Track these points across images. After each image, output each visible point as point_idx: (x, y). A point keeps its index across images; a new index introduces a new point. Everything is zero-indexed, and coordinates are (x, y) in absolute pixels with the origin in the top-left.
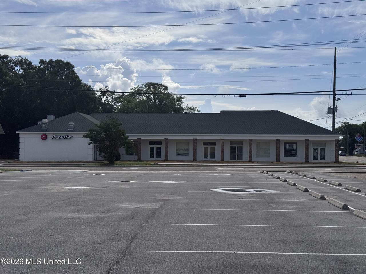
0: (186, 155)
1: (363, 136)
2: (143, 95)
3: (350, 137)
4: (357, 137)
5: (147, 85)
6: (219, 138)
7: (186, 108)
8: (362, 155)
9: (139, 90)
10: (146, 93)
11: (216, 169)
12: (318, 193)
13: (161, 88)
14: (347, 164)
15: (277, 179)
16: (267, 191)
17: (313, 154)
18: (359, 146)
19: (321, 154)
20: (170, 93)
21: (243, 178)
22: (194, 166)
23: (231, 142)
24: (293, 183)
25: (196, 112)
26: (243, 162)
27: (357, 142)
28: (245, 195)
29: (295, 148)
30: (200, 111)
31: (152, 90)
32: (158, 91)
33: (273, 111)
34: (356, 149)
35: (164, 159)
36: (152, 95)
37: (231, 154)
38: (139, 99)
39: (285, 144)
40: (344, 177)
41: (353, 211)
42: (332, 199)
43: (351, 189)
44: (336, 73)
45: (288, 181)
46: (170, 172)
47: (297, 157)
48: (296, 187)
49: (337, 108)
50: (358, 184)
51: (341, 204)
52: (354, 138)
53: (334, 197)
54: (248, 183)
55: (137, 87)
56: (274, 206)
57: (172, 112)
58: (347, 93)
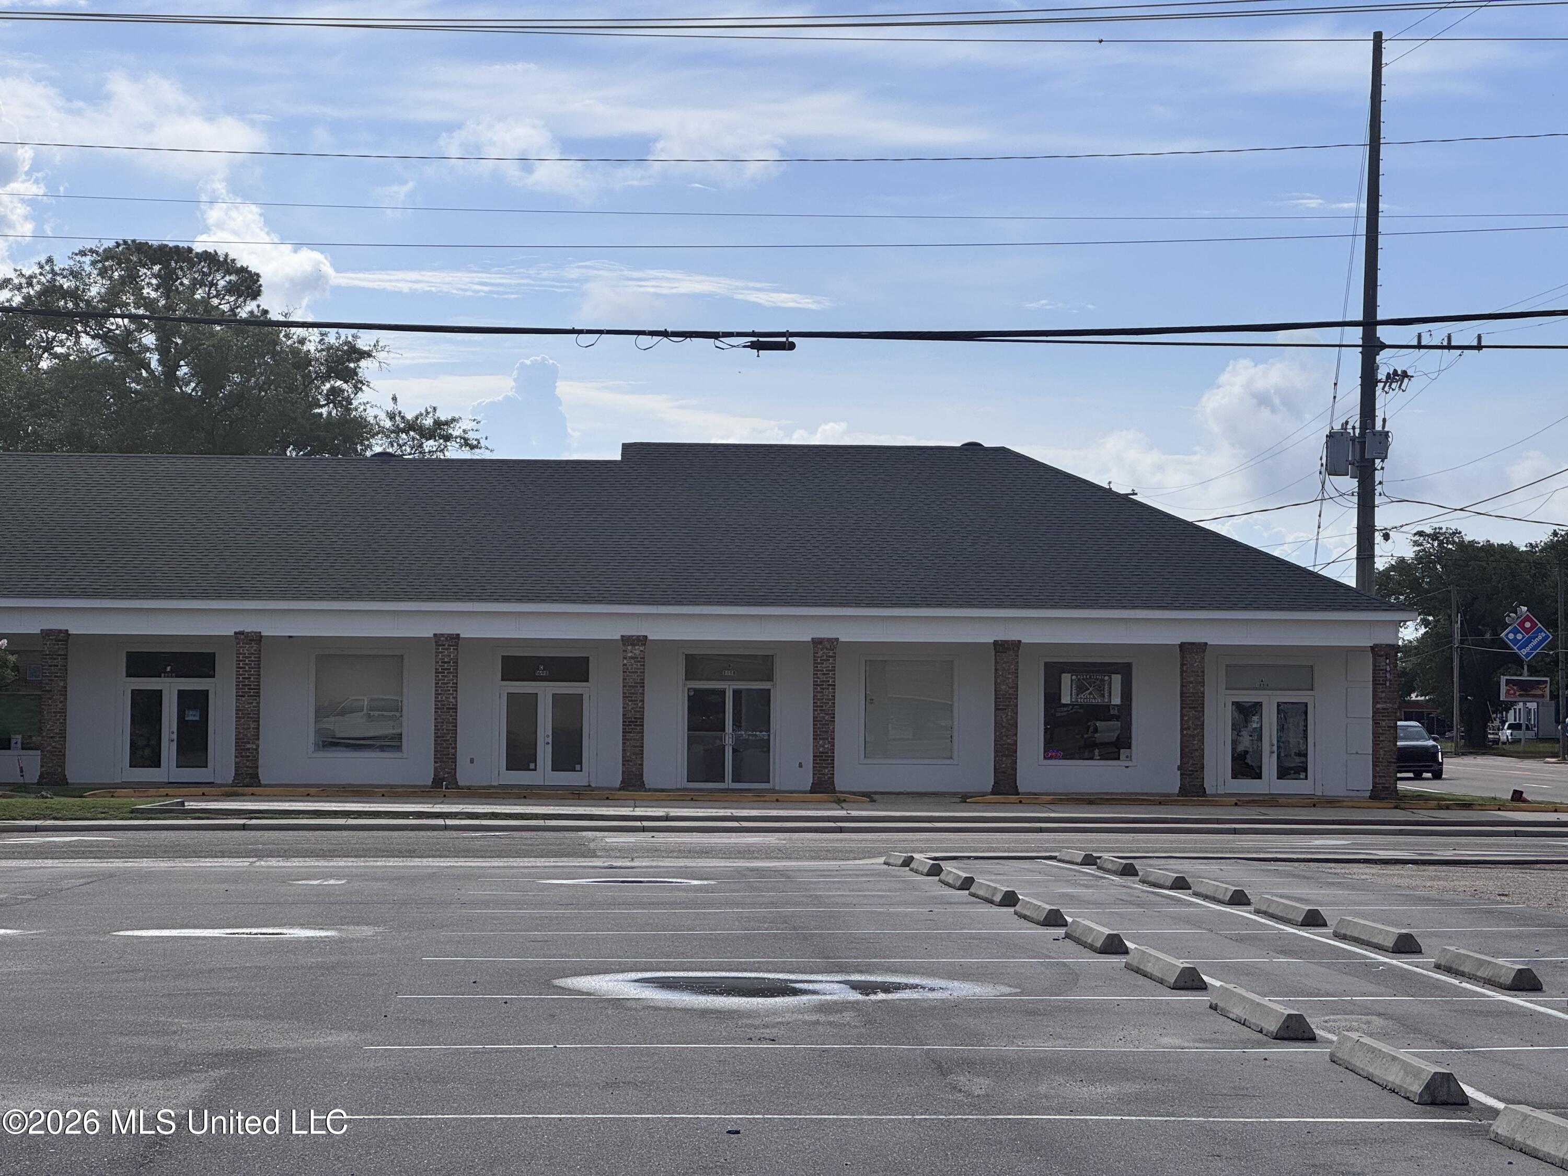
0: (382, 748)
1: (1551, 624)
2: (86, 325)
3: (1472, 627)
4: (1515, 632)
5: (112, 258)
6: (612, 632)
7: (388, 424)
8: (1543, 747)
9: (52, 290)
10: (107, 314)
11: (592, 846)
12: (1265, 1001)
13: (212, 284)
14: (1448, 808)
15: (1001, 904)
16: (932, 990)
17: (1234, 742)
18: (1526, 689)
19: (1282, 743)
20: (274, 316)
21: (773, 904)
22: (440, 822)
23: (691, 660)
24: (1107, 931)
25: (454, 452)
26: (774, 796)
27: (1517, 661)
28: (788, 1017)
29: (1116, 700)
30: (483, 443)
31: (149, 292)
32: (193, 305)
33: (973, 448)
34: (1508, 706)
35: (230, 777)
36: (146, 327)
37: (691, 742)
38: (56, 356)
39: (1053, 672)
40: (1434, 894)
41: (1495, 1113)
42: (1355, 1035)
43: (1479, 974)
44: (1382, 206)
45: (1069, 920)
46: (273, 862)
47: (1129, 758)
48: (1122, 960)
49: (1386, 434)
50: (1519, 936)
51: (1416, 1073)
52: (1496, 633)
53: (1368, 1022)
54: (805, 938)
55: (38, 271)
56: (980, 1085)
57: (290, 452)
58: (1449, 337)
